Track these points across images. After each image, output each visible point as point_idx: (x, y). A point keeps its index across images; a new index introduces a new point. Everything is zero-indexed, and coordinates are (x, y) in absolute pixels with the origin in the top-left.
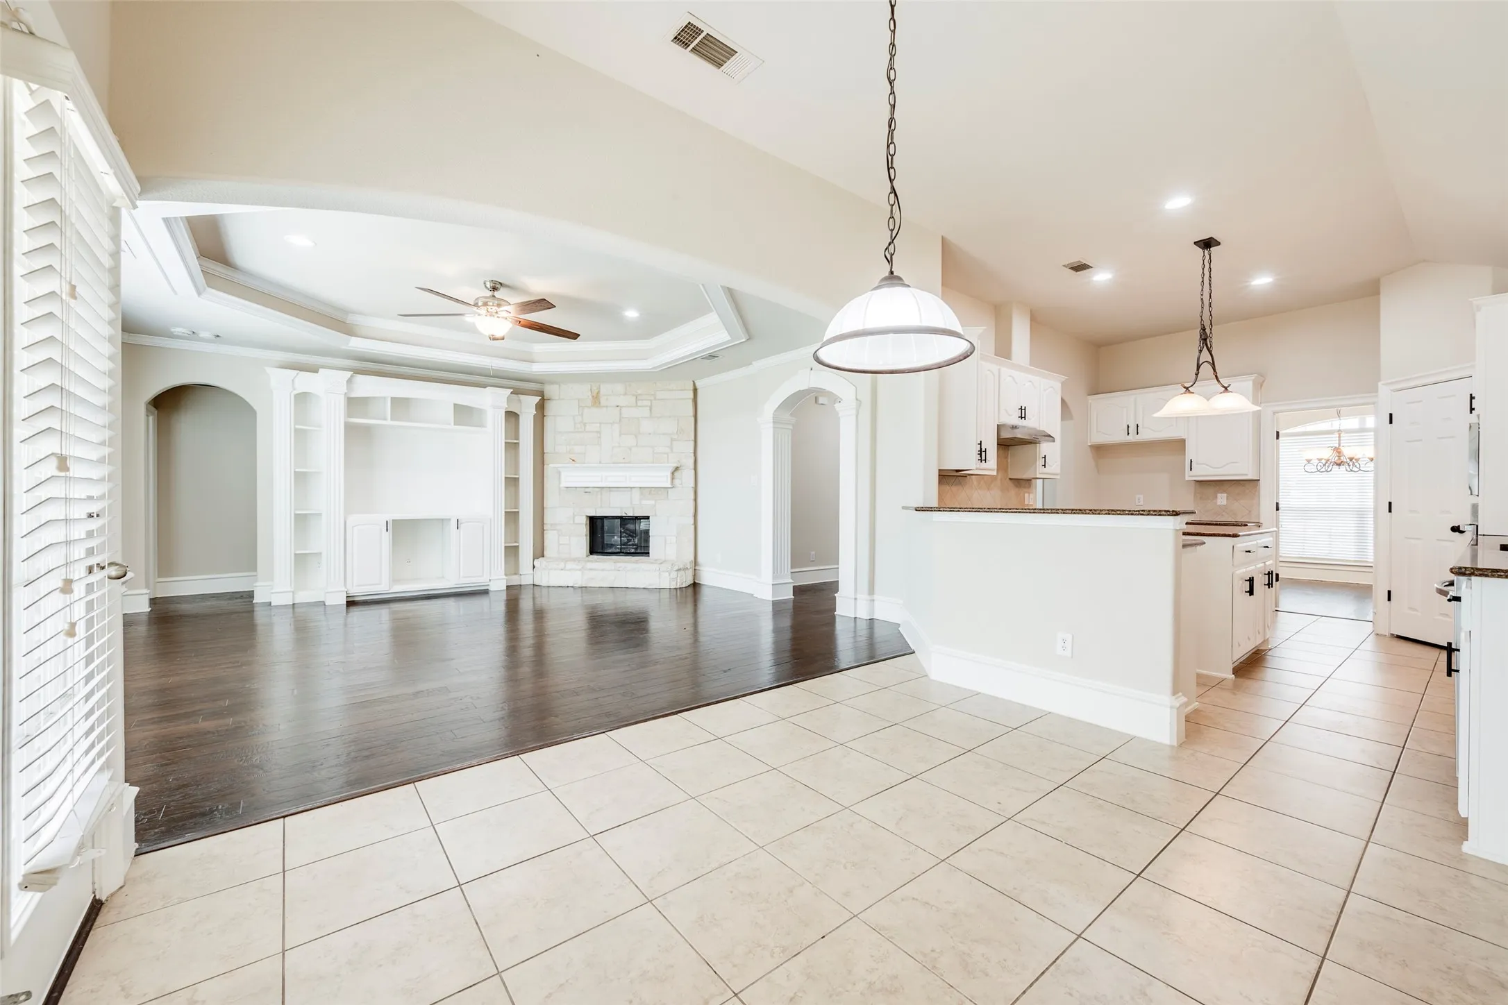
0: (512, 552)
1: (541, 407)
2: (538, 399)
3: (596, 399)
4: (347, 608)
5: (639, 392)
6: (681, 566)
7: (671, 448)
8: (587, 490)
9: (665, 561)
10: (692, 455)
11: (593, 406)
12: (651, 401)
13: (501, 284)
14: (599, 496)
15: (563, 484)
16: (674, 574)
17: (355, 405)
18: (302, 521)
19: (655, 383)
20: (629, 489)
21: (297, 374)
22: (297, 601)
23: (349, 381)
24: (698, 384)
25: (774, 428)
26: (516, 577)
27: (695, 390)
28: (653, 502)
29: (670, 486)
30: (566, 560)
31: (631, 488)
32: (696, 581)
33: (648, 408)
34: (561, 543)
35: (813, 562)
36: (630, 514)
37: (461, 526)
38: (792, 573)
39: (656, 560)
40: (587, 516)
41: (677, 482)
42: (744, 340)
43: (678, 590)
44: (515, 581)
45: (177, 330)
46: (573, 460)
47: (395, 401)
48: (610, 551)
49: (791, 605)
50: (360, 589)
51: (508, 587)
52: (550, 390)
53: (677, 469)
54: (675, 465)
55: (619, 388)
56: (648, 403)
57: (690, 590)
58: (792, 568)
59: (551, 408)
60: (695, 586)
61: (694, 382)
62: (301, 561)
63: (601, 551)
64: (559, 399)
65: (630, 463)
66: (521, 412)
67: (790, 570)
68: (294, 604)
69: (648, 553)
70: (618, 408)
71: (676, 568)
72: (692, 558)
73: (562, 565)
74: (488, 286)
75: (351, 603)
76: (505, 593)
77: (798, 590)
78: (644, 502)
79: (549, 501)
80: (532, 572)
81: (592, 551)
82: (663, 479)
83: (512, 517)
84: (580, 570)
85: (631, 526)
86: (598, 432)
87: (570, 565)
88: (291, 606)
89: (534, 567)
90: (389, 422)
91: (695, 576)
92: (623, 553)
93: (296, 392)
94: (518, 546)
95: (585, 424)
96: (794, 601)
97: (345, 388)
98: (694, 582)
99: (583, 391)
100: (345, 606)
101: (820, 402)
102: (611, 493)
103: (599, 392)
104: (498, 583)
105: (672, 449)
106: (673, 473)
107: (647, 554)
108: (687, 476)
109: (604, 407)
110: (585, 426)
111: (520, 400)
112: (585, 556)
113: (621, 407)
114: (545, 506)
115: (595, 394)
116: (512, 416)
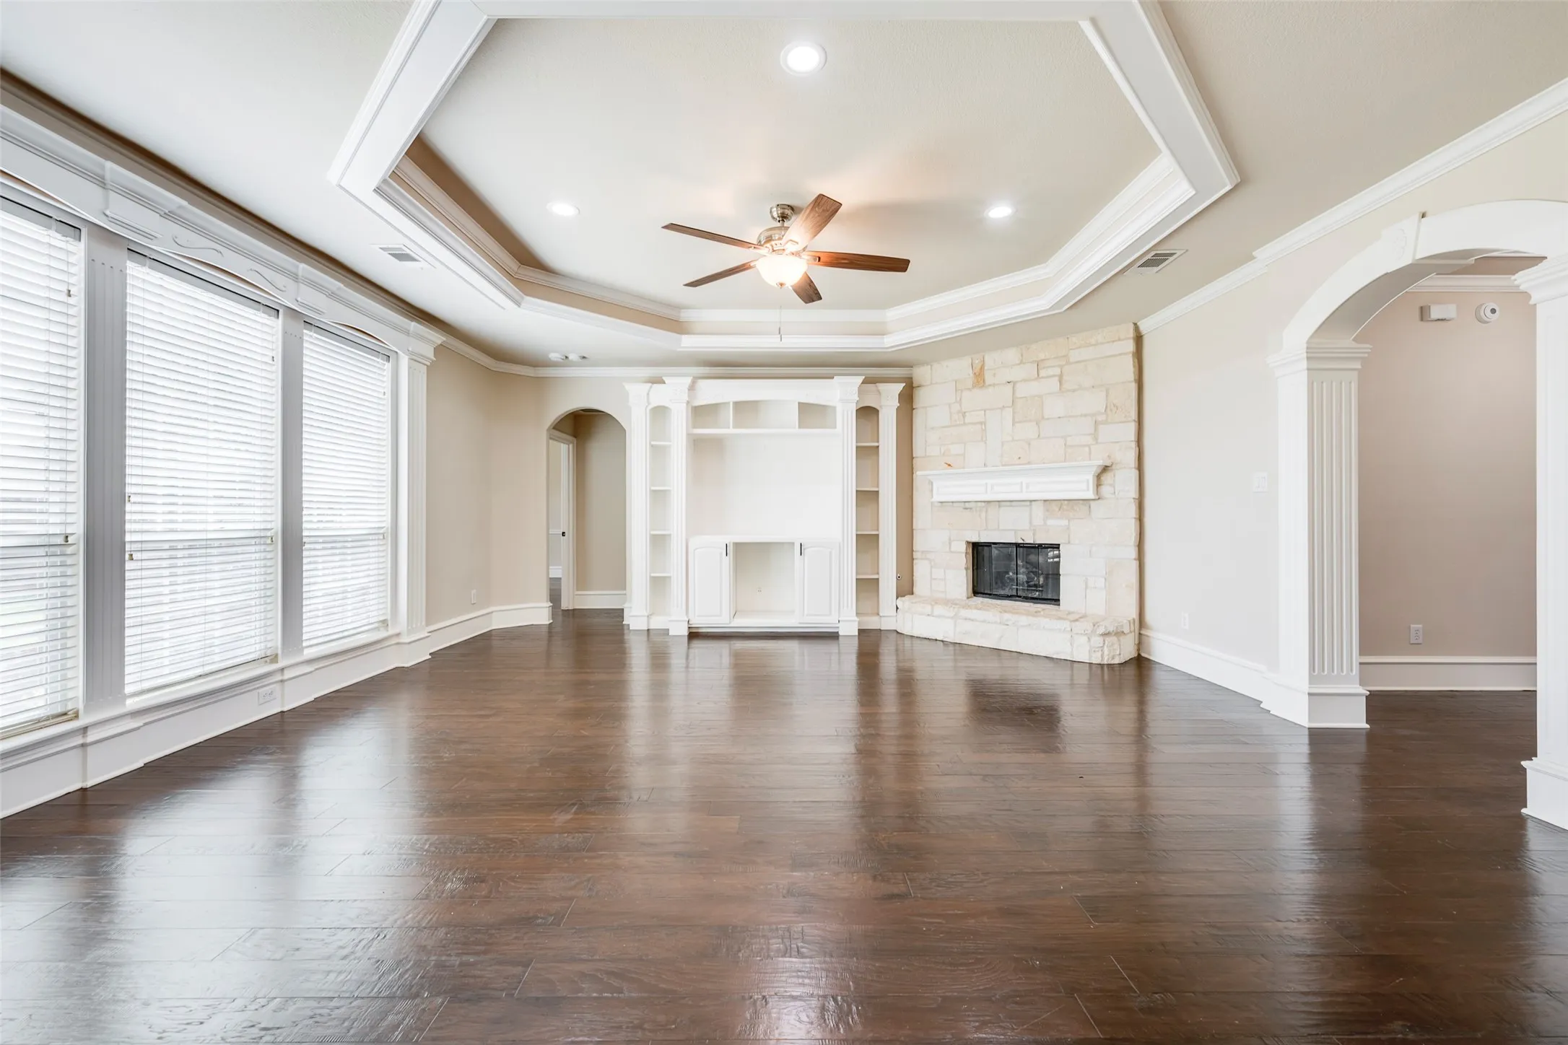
0: (867, 586)
1: (908, 398)
2: (900, 386)
3: (979, 378)
4: (689, 643)
5: (1042, 356)
6: (1111, 629)
7: (1095, 437)
8: (967, 505)
9: (1084, 616)
10: (1134, 445)
11: (974, 387)
12: (1061, 367)
13: (792, 208)
14: (983, 515)
15: (937, 498)
16: (1097, 641)
17: (701, 413)
18: (659, 542)
19: (1068, 338)
20: (1028, 503)
21: (651, 387)
22: (652, 627)
23: (692, 388)
24: (1144, 326)
25: (1308, 369)
26: (876, 618)
27: (1139, 339)
28: (1065, 522)
29: (1093, 497)
30: (937, 602)
31: (1031, 501)
32: (1143, 655)
33: (1057, 378)
34: (933, 577)
35: (1416, 648)
36: (1029, 540)
37: (806, 552)
38: (1361, 664)
39: (1069, 613)
40: (968, 542)
41: (1105, 490)
42: (1228, 188)
43: (1105, 668)
44: (872, 623)
45: (554, 356)
46: (949, 465)
47: (737, 405)
48: (1002, 592)
49: (1361, 747)
50: (704, 621)
51: (861, 631)
52: (920, 374)
53: (1105, 469)
54: (1101, 463)
55: (1011, 355)
56: (1057, 371)
57: (1131, 672)
58: (1362, 652)
59: (922, 398)
60: (1141, 665)
61: (1135, 324)
62: (659, 584)
63: (989, 592)
64: (931, 384)
65: (1029, 463)
66: (881, 407)
67: (1356, 658)
68: (648, 630)
69: (1059, 600)
70: (1010, 386)
71: (1102, 630)
72: (1133, 614)
73: (928, 609)
74: (775, 215)
75: (694, 635)
76: (856, 642)
77: (1379, 704)
78: (1050, 522)
79: (922, 518)
80: (895, 614)
81: (976, 592)
82: (1082, 486)
83: (867, 542)
84: (952, 618)
85: (1033, 558)
86: (981, 423)
87: (939, 610)
88: (646, 632)
89: (897, 608)
90: (731, 431)
91: (1140, 644)
92: (1020, 597)
93: (650, 407)
94: (878, 579)
95: (964, 414)
96: (1370, 736)
97: (687, 395)
98: (1139, 655)
99: (960, 368)
100: (686, 639)
101: (1434, 315)
102: (1002, 509)
103: (982, 368)
104: (849, 629)
105: (1096, 439)
106: (1099, 477)
107: (1056, 601)
108: (1124, 481)
109: (990, 385)
110: (964, 416)
111: (879, 391)
112: (965, 598)
113: (1015, 383)
114: (914, 528)
115: (977, 370)
116: (867, 413)
